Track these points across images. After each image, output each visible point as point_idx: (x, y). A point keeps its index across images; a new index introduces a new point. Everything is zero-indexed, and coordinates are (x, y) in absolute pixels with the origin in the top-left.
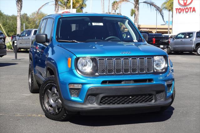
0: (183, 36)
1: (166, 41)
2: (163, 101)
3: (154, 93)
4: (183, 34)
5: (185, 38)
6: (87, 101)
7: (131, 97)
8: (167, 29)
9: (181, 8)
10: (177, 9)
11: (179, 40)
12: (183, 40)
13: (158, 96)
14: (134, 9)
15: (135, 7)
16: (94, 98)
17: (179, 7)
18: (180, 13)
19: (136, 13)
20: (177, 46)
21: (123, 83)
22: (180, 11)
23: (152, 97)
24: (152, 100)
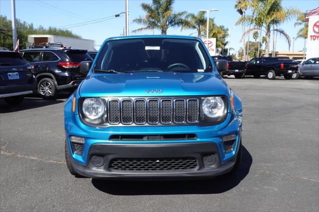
0: (313, 62)
1: (296, 66)
2: (215, 169)
3: (198, 156)
4: (313, 59)
5: (315, 63)
6: (91, 164)
7: (158, 161)
8: (303, 55)
9: (316, 35)
10: (311, 36)
11: (309, 65)
12: (313, 65)
13: (206, 160)
14: (265, 36)
15: (267, 35)
16: (101, 159)
17: (314, 34)
18: (314, 39)
19: (267, 40)
20: (306, 71)
21: (145, 138)
22: (314, 38)
23: (196, 161)
24: (196, 165)
